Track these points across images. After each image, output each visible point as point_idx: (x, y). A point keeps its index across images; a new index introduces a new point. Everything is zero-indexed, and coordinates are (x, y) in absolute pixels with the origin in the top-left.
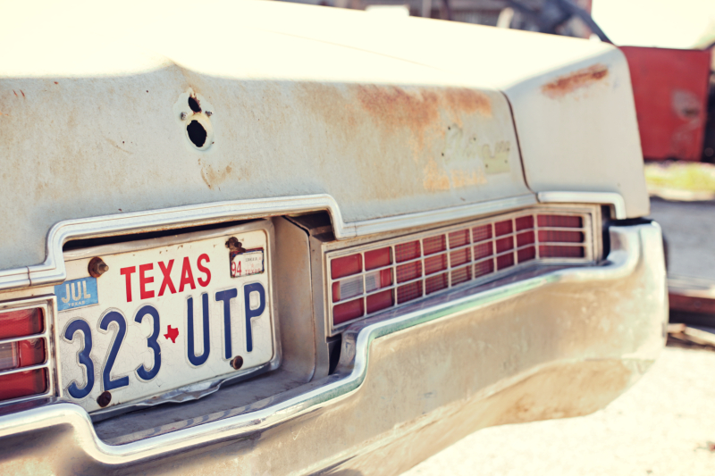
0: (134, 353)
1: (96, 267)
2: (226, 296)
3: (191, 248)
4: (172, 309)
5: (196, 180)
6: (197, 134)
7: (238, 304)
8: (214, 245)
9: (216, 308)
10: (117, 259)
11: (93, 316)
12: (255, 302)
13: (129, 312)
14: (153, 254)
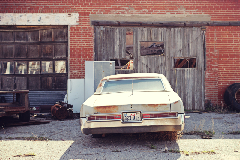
0: (129, 118)
1: (127, 114)
2: (136, 116)
3: (134, 113)
4: (132, 116)
5: (131, 110)
6: (131, 107)
7: (137, 117)
8: (135, 113)
9: (135, 117)
10: (128, 114)
11: (127, 116)
12: (139, 117)
13: (129, 116)
14: (131, 114)
